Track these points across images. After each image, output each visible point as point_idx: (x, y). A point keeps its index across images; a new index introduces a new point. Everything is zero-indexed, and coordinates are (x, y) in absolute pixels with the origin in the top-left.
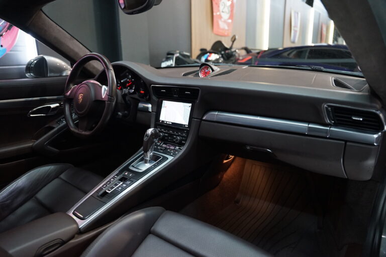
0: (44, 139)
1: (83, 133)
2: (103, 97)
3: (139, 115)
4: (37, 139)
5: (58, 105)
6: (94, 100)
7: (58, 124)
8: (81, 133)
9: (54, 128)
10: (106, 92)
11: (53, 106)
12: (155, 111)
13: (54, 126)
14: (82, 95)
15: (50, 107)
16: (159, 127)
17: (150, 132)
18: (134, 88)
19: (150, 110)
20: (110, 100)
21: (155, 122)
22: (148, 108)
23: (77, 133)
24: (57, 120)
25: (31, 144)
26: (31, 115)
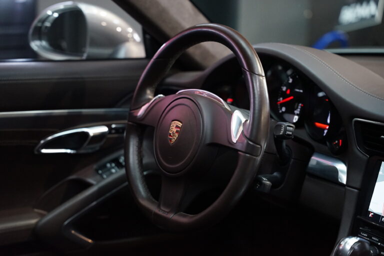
0: (66, 210)
1: (171, 216)
2: (234, 140)
3: (309, 186)
4: (49, 210)
5: (105, 129)
6: (208, 141)
7: (98, 177)
8: (165, 215)
9: (89, 185)
10: (241, 128)
11: (93, 131)
12: (358, 184)
13: (91, 181)
14: (180, 124)
15: (87, 134)
16: (366, 229)
17: (348, 247)
18: (297, 112)
19: (343, 179)
20: (251, 150)
21: (356, 214)
22: (335, 171)
23: (156, 215)
24: (95, 166)
25: (33, 221)
26: (44, 151)
